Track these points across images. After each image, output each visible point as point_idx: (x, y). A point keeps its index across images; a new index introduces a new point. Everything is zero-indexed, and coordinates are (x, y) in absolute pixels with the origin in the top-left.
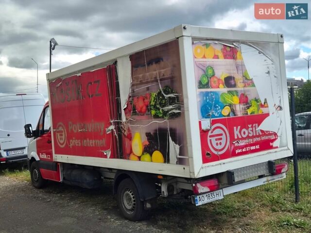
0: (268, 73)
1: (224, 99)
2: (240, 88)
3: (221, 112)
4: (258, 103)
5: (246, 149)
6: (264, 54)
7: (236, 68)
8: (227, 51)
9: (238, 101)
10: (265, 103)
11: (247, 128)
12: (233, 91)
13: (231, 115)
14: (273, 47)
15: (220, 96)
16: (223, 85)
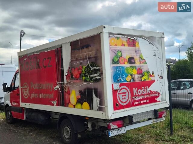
0: (155, 55)
1: (128, 71)
2: (137, 64)
3: (125, 79)
4: (149, 74)
5: (141, 102)
6: (152, 44)
7: (135, 52)
8: (130, 42)
9: (137, 73)
10: (152, 74)
11: (142, 89)
12: (133, 66)
13: (131, 81)
14: (158, 40)
15: (125, 69)
16: (127, 62)
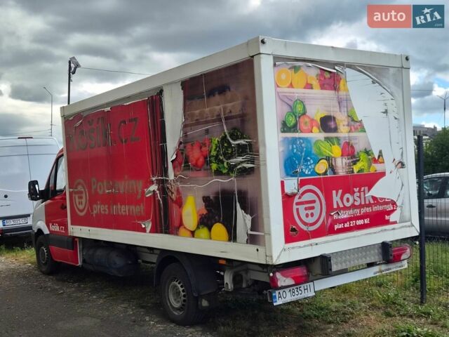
0: (386, 112)
1: (320, 149)
2: (343, 132)
3: (314, 169)
4: (370, 157)
5: (350, 224)
6: (380, 85)
7: (337, 104)
8: (325, 79)
9: (341, 154)
10: (379, 157)
11: (353, 193)
12: (332, 138)
13: (328, 173)
14: (394, 75)
15: (312, 144)
16: (319, 128)
